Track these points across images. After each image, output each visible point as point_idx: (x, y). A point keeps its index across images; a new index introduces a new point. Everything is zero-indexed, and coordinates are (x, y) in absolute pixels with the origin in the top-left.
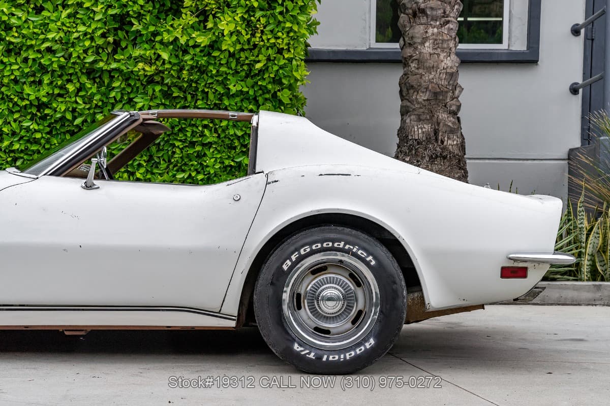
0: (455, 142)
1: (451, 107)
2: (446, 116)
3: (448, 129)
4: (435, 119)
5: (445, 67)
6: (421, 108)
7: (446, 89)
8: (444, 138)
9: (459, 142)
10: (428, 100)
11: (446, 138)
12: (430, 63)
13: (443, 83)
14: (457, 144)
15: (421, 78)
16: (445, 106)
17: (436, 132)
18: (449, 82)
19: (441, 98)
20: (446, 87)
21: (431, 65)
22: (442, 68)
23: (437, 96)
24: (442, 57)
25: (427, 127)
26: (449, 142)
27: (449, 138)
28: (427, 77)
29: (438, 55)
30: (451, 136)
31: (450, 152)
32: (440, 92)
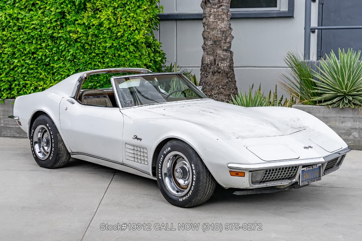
0: (225, 65)
1: (223, 47)
2: (221, 52)
3: (221, 59)
4: (215, 54)
5: (221, 28)
6: (209, 48)
7: (220, 39)
8: (219, 63)
9: (228, 65)
10: (212, 44)
11: (220, 63)
12: (212, 26)
13: (219, 36)
14: (227, 66)
15: (209, 33)
16: (221, 47)
17: (215, 61)
18: (222, 35)
19: (218, 43)
20: (221, 38)
21: (213, 27)
22: (219, 29)
23: (215, 42)
24: (219, 22)
25: (212, 58)
26: (222, 65)
27: (221, 63)
28: (211, 33)
29: (217, 22)
30: (223, 62)
31: (222, 70)
32: (217, 41)
